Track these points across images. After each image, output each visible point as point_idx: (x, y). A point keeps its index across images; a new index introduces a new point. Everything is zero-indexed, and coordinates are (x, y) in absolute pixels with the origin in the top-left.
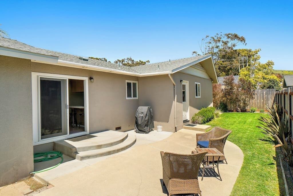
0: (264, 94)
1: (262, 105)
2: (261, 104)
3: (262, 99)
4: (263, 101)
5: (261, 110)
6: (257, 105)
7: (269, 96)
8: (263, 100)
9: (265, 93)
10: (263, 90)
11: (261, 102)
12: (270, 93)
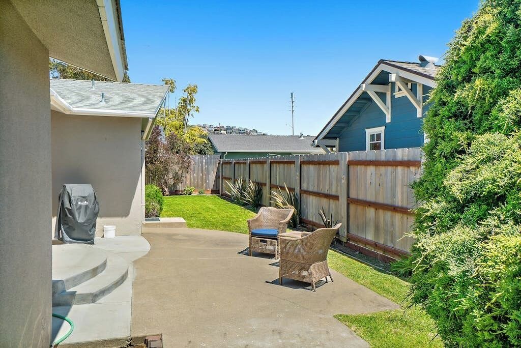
0: (204, 163)
1: (200, 182)
2: (199, 180)
3: (200, 172)
4: (201, 174)
5: (200, 190)
6: (194, 183)
7: (210, 168)
8: (202, 172)
9: (204, 161)
10: (202, 157)
11: (199, 177)
12: (211, 162)
